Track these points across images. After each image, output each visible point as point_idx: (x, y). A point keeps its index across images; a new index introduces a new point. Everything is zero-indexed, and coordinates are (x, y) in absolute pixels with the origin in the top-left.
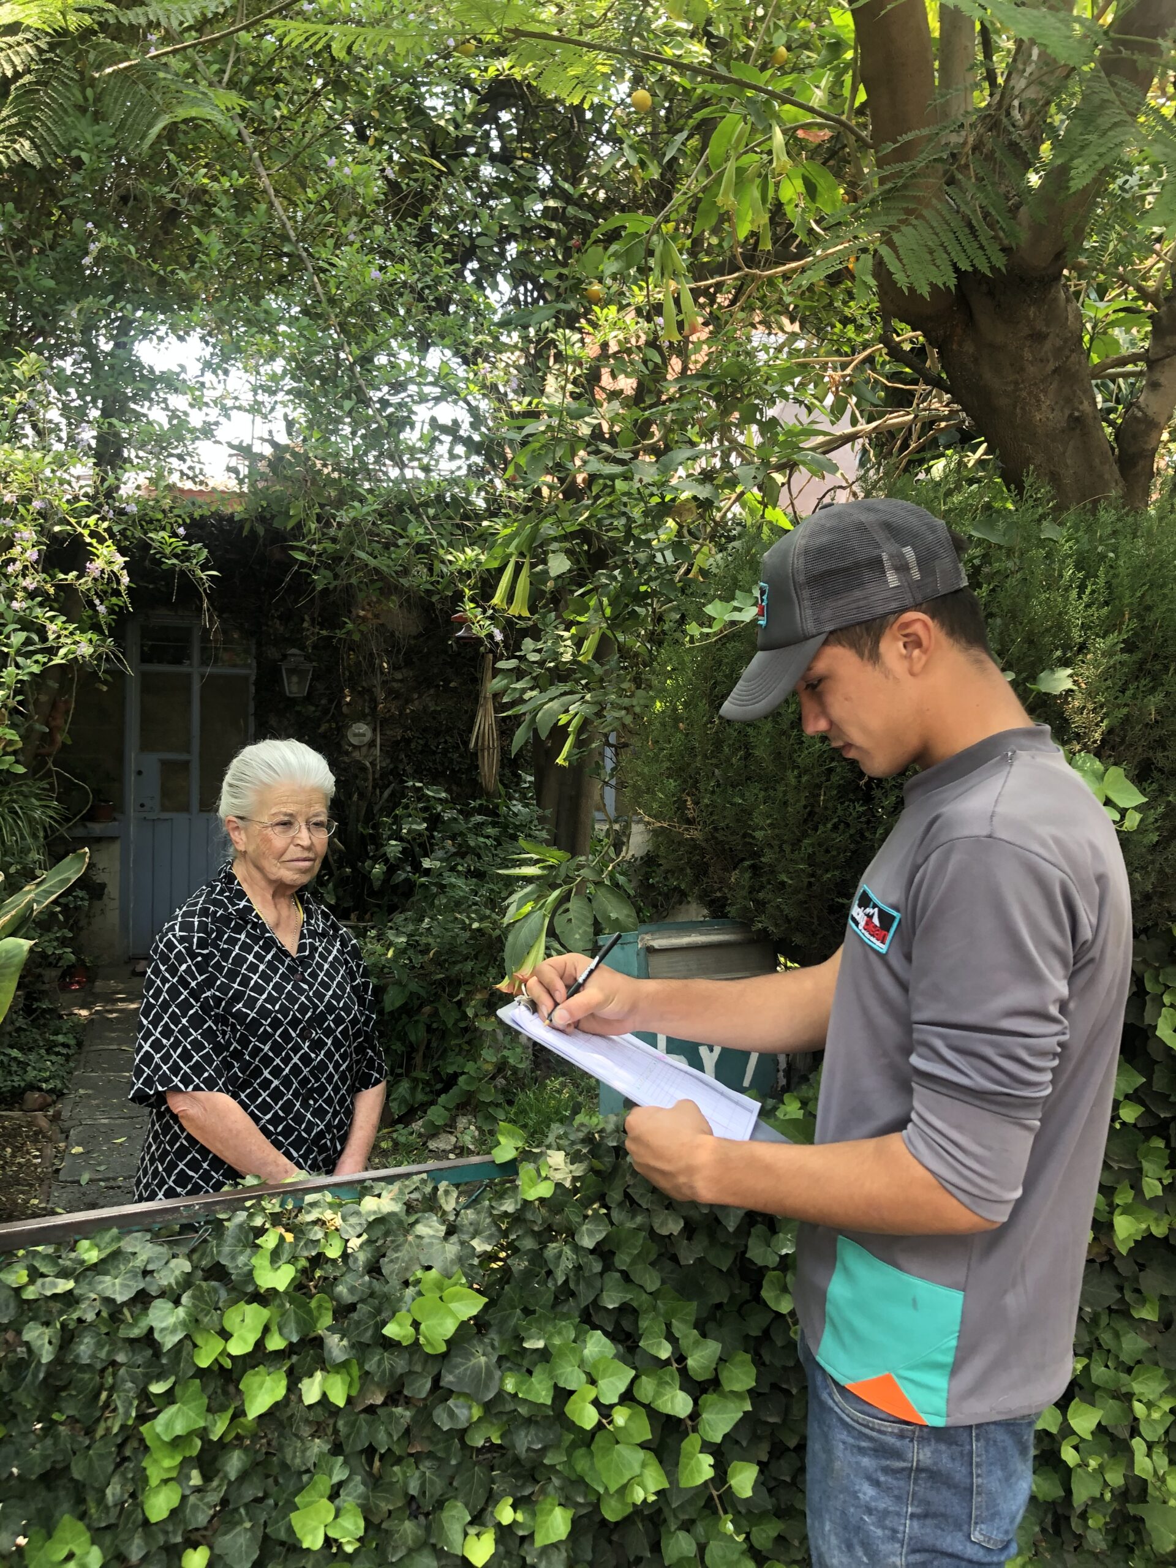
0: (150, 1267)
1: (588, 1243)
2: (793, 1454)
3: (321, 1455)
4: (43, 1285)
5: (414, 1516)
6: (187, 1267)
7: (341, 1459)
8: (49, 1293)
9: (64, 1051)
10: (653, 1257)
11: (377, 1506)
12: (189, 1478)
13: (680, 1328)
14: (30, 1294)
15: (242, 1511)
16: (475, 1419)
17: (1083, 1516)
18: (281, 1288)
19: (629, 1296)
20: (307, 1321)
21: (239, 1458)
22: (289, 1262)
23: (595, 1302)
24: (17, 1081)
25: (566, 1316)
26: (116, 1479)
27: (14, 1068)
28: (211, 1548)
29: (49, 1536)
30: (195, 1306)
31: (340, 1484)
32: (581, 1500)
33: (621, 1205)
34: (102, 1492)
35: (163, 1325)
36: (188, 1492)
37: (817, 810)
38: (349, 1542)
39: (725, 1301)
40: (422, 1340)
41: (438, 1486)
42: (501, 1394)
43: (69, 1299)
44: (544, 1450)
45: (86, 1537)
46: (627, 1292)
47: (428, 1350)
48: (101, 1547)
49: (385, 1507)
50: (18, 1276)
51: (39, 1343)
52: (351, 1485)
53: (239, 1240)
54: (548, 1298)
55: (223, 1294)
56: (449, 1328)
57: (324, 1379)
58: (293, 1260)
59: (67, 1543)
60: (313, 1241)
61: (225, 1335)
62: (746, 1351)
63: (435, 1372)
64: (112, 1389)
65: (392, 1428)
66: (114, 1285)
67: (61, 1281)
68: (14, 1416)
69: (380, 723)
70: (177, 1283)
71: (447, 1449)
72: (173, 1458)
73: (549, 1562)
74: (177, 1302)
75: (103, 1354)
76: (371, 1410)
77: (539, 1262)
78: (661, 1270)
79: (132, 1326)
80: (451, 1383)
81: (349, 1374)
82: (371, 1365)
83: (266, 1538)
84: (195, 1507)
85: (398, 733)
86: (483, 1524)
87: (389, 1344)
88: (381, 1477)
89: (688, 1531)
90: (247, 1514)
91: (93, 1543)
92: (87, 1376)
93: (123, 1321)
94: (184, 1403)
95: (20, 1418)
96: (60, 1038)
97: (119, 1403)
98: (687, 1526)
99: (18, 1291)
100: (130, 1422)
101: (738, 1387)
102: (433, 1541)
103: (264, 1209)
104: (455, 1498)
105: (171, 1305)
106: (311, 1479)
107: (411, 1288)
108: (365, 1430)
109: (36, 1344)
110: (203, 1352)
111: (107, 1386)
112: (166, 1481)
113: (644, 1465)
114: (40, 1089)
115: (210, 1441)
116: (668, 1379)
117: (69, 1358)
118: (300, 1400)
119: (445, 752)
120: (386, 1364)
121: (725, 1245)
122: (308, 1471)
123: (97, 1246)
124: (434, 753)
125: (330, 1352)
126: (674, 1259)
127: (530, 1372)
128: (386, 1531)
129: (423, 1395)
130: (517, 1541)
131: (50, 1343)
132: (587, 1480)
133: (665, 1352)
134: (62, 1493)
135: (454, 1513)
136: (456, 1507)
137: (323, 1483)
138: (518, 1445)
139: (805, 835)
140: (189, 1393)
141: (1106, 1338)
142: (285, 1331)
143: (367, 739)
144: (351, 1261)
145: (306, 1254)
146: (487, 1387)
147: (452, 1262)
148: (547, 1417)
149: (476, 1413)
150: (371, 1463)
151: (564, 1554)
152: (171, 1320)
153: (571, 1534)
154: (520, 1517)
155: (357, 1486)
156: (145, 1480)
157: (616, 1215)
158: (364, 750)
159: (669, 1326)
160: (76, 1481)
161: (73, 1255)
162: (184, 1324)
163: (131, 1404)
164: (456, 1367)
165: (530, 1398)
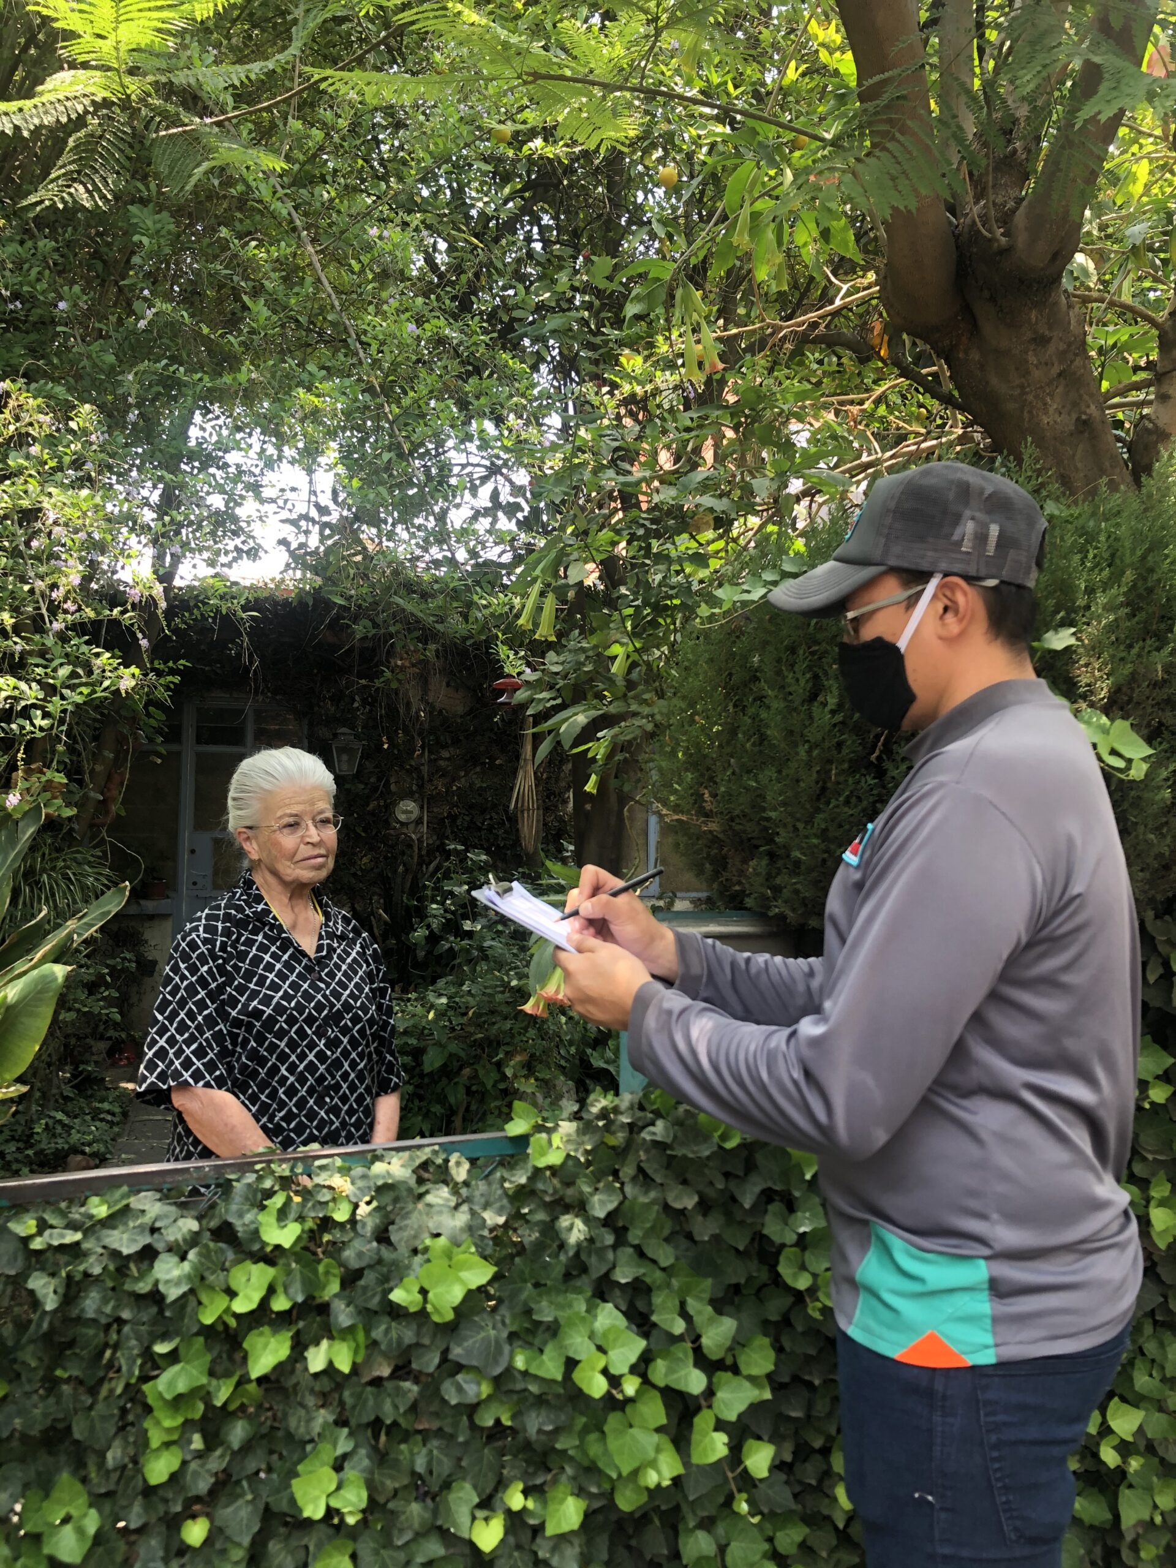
0: (158, 1225)
1: (600, 1213)
2: (818, 1457)
3: (325, 1425)
4: (51, 1235)
5: (421, 1498)
6: (193, 1225)
7: (346, 1431)
8: (56, 1243)
9: (109, 1118)
10: (666, 1232)
11: (383, 1484)
12: (190, 1442)
13: (692, 1306)
14: (37, 1244)
15: (245, 1484)
16: (484, 1396)
17: (1135, 1547)
18: (287, 1245)
19: (642, 1271)
20: (312, 1284)
21: (243, 1428)
22: (296, 1220)
23: (607, 1276)
24: (61, 1144)
25: (578, 1291)
26: (117, 1443)
27: (59, 1129)
28: (212, 1521)
29: (47, 1496)
30: (202, 1264)
31: (345, 1457)
32: (594, 1490)
33: (634, 1179)
34: (102, 1455)
35: (168, 1277)
36: (188, 1457)
37: (829, 785)
38: (350, 1513)
39: (743, 1281)
40: (429, 1308)
41: (446, 1466)
42: (510, 1369)
43: (74, 1251)
44: (557, 1431)
45: (83, 1500)
46: (639, 1266)
47: (436, 1318)
48: (100, 1512)
49: (390, 1484)
50: (26, 1226)
51: (44, 1291)
52: (356, 1458)
53: (247, 1199)
54: (558, 1271)
55: (230, 1255)
56: (456, 1295)
57: (330, 1346)
58: (301, 1219)
59: (65, 1505)
60: (321, 1203)
61: (232, 1294)
62: (765, 1335)
63: (444, 1347)
64: (116, 1347)
65: (398, 1401)
66: (121, 1239)
67: (69, 1232)
68: (18, 1376)
69: (427, 801)
70: (185, 1240)
71: (455, 1425)
72: (173, 1418)
73: (562, 1557)
74: (183, 1258)
75: (108, 1309)
76: (377, 1382)
77: (550, 1233)
78: (676, 1247)
79: (137, 1280)
80: (458, 1355)
81: (355, 1340)
82: (377, 1333)
83: (267, 1508)
84: (196, 1474)
85: (445, 810)
86: (493, 1510)
87: (396, 1312)
88: (387, 1454)
89: (709, 1531)
90: (250, 1486)
91: (91, 1506)
92: (91, 1332)
93: (127, 1276)
94: (187, 1362)
95: (24, 1378)
96: (106, 1106)
97: (123, 1362)
98: (707, 1524)
99: (26, 1240)
100: (133, 1381)
101: (755, 1371)
102: (439, 1523)
103: (273, 1172)
104: (464, 1479)
105: (176, 1259)
106: (314, 1449)
107: (420, 1256)
108: (371, 1403)
109: (40, 1293)
110: (208, 1311)
111: (111, 1342)
112: (167, 1445)
113: (658, 1450)
114: (83, 1153)
115: (214, 1407)
116: (681, 1355)
117: (74, 1313)
118: (306, 1369)
119: (490, 828)
120: (394, 1334)
121: (742, 1223)
122: (312, 1441)
123: (107, 1202)
124: (480, 829)
125: (336, 1318)
126: (689, 1236)
127: (541, 1351)
128: (392, 1512)
129: (431, 1369)
130: (529, 1534)
131: (55, 1292)
132: (600, 1465)
133: (679, 1327)
134: (63, 1458)
135: (461, 1494)
136: (462, 1488)
137: (328, 1452)
138: (529, 1428)
139: (818, 810)
140: (193, 1351)
141: (1150, 1348)
142: (291, 1291)
143: (414, 816)
144: (359, 1227)
145: (313, 1214)
146: (496, 1362)
147: (462, 1230)
148: (558, 1396)
149: (485, 1389)
150: (376, 1437)
151: (577, 1550)
152: (176, 1273)
153: (584, 1525)
154: (530, 1504)
155: (363, 1460)
156: (146, 1443)
157: (628, 1189)
158: (412, 827)
159: (683, 1304)
160: (77, 1442)
161: (83, 1210)
162: (189, 1278)
163: (134, 1362)
164: (465, 1339)
165: (541, 1373)
